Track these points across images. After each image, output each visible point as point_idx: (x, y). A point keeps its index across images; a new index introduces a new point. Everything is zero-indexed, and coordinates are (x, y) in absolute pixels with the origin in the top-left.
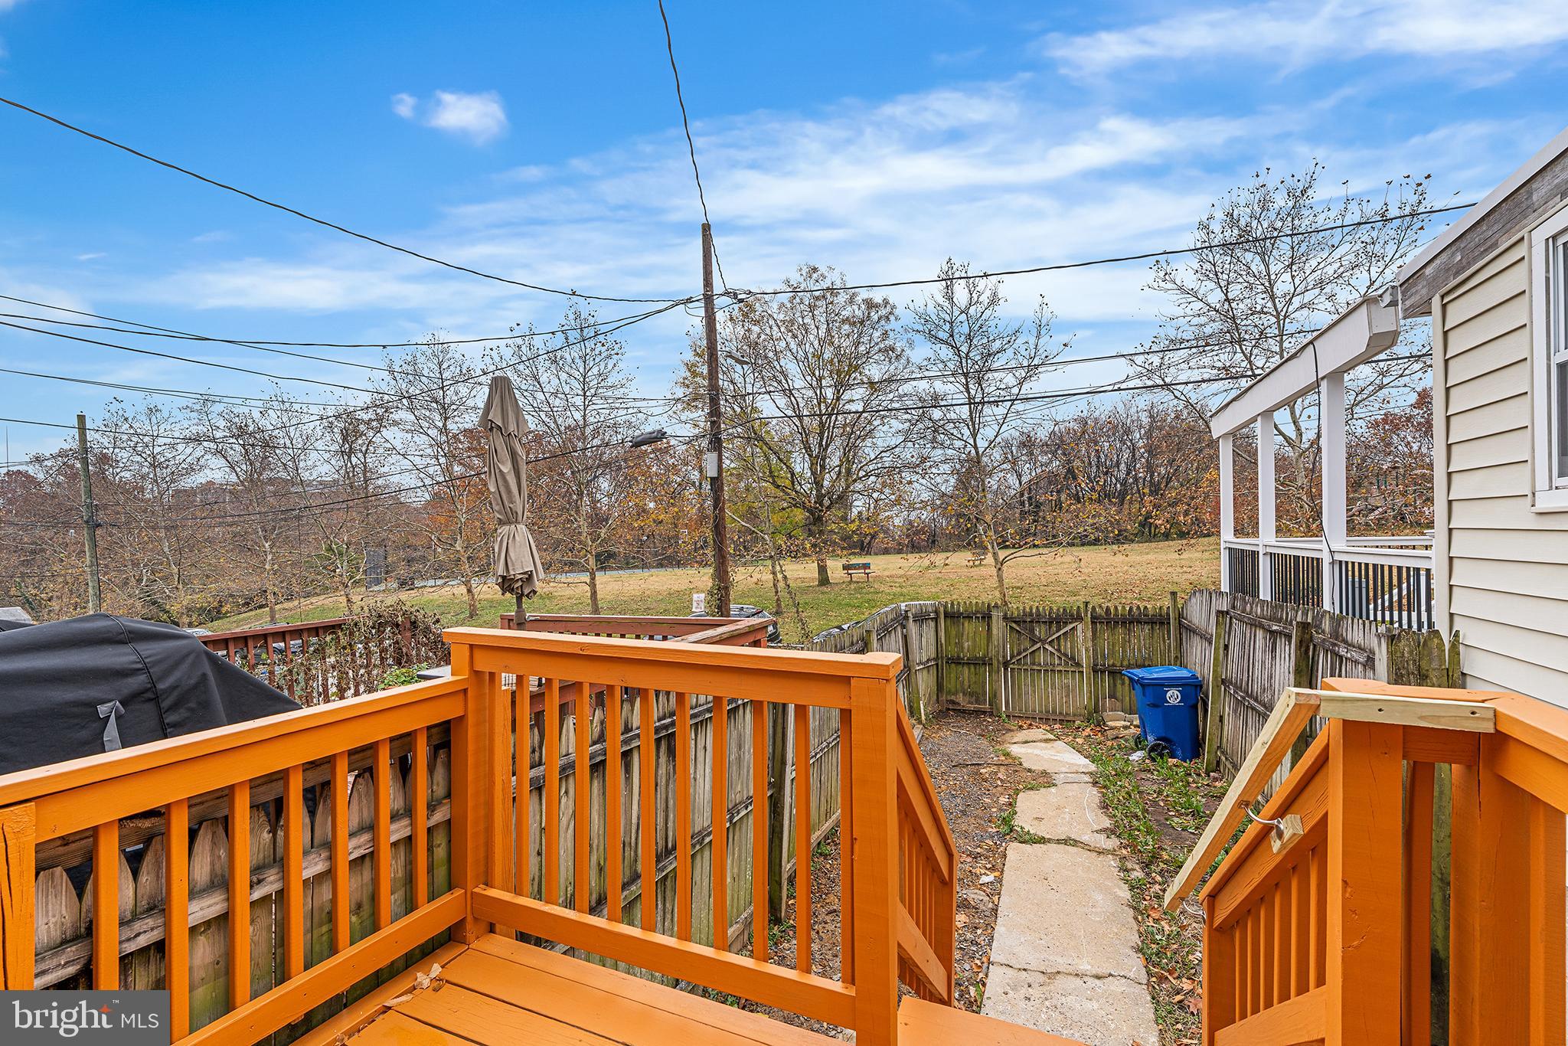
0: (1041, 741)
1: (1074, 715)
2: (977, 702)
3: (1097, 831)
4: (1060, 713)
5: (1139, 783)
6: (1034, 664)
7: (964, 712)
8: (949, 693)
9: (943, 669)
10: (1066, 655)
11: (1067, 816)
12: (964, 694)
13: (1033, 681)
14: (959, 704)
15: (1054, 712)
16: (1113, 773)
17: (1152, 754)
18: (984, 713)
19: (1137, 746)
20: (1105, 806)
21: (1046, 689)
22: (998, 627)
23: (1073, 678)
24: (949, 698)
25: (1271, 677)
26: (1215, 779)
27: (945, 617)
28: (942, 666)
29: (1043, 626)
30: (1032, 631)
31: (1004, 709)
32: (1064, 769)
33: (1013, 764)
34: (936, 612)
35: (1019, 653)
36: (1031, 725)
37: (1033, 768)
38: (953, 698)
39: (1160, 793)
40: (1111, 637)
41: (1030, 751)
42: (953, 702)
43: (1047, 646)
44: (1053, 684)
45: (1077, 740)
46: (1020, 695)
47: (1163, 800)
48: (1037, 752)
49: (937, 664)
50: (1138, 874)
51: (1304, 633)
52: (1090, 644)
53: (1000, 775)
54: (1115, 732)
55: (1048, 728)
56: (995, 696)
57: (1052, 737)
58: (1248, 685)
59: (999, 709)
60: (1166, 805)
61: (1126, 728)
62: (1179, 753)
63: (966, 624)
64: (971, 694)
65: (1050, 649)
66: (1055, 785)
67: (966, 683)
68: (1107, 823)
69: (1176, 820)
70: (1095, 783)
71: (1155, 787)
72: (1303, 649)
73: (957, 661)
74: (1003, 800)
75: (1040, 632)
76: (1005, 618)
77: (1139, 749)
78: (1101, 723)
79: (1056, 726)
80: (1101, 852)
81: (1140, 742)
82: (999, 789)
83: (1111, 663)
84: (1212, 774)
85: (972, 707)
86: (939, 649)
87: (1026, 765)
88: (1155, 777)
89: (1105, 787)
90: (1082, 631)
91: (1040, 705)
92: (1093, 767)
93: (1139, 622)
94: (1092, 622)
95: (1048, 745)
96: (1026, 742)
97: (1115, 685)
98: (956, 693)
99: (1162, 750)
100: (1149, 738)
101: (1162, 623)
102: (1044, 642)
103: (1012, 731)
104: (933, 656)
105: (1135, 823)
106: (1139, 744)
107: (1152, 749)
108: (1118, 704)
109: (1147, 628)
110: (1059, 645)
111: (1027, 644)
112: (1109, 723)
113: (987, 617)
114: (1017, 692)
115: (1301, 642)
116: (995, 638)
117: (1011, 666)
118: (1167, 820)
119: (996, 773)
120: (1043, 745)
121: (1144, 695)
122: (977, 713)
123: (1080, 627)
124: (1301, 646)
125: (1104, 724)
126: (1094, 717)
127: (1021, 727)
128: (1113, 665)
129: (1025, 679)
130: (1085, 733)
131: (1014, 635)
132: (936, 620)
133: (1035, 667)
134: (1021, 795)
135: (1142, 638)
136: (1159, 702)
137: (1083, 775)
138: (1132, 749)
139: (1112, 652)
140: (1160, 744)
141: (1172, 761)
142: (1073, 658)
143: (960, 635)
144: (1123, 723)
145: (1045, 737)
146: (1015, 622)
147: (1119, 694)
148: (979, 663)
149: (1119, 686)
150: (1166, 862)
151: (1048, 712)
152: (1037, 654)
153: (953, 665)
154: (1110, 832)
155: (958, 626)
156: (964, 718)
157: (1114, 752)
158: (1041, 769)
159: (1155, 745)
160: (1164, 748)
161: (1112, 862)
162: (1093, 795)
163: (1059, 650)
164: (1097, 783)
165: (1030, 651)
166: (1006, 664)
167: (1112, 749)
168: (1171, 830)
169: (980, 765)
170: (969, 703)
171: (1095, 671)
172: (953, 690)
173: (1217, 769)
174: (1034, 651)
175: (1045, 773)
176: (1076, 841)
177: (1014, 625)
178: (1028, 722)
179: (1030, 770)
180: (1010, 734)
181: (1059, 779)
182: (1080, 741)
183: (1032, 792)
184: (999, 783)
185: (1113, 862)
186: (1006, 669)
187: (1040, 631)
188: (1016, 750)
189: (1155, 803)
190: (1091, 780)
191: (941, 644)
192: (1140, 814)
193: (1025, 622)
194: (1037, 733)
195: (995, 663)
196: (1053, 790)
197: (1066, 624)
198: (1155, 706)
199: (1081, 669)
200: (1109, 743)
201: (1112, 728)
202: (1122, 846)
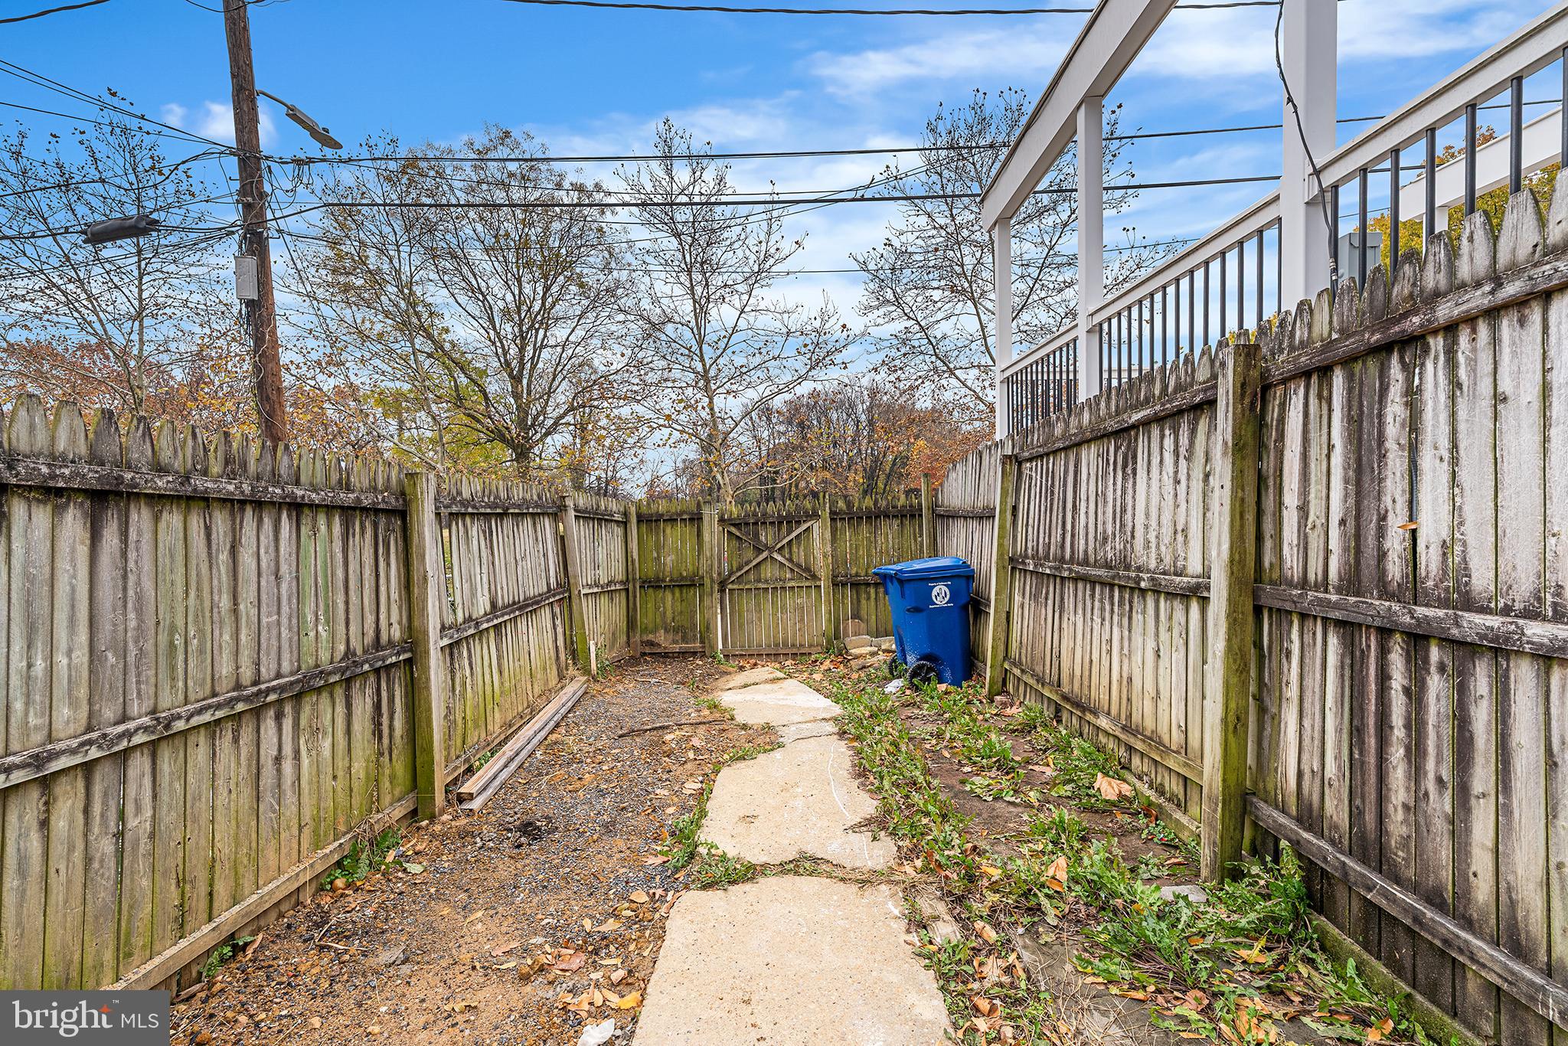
0: (766, 681)
1: (811, 646)
2: (684, 639)
3: (852, 827)
4: (793, 645)
5: (907, 724)
6: (759, 581)
7: (666, 655)
8: (645, 630)
9: (635, 597)
10: (799, 566)
11: (799, 803)
12: (667, 631)
13: (758, 605)
14: (659, 645)
15: (785, 645)
16: (867, 714)
17: (915, 681)
18: (694, 654)
19: (891, 673)
20: (861, 773)
21: (775, 614)
22: (712, 531)
23: (809, 596)
24: (645, 638)
25: (1124, 511)
26: (1004, 705)
27: (639, 521)
28: (635, 592)
29: (770, 528)
30: (756, 535)
31: (720, 646)
32: (796, 718)
33: (721, 721)
34: (625, 514)
35: (740, 568)
36: (755, 664)
37: (750, 722)
38: (651, 637)
39: (939, 736)
40: (853, 538)
41: (748, 697)
42: (651, 644)
43: (775, 555)
44: (783, 607)
45: (814, 676)
46: (741, 626)
47: (946, 747)
48: (759, 697)
49: (627, 590)
50: (946, 931)
51: (1248, 366)
52: (829, 548)
53: (696, 742)
54: (861, 661)
55: (778, 666)
56: (708, 628)
57: (782, 675)
58: (1063, 546)
59: (713, 647)
60: (954, 755)
61: (873, 654)
62: (948, 675)
63: (668, 531)
64: (676, 630)
65: (779, 558)
66: (781, 746)
67: (669, 614)
68: (869, 806)
69: (977, 780)
70: (842, 734)
71: (930, 728)
72: (1247, 401)
73: (654, 584)
74: (692, 786)
75: (766, 539)
76: (722, 520)
77: (894, 677)
78: (842, 655)
79: (788, 663)
80: (866, 881)
81: (896, 667)
82: (689, 766)
83: (854, 572)
84: (998, 698)
85: (676, 648)
86: (630, 570)
87: (740, 719)
88: (925, 713)
89: (858, 738)
90: (819, 531)
91: (768, 637)
92: (837, 710)
93: (887, 516)
94: (832, 519)
95: (775, 686)
96: (746, 686)
97: (859, 601)
98: (655, 631)
99: (927, 673)
100: (909, 658)
101: (913, 516)
102: (771, 549)
103: (730, 673)
104: (621, 577)
105: (916, 797)
106: (893, 670)
107: (914, 674)
108: (863, 625)
109: (896, 523)
110: (790, 552)
111: (749, 553)
112: (853, 651)
113: (696, 519)
114: (737, 622)
115: (1243, 385)
116: (707, 546)
117: (730, 586)
118: (963, 782)
119: (688, 739)
120: (768, 686)
121: (903, 595)
122: (684, 655)
123: (816, 527)
124: (1243, 395)
125: (847, 652)
126: (835, 646)
127: (742, 668)
128: (857, 575)
129: (747, 603)
130: (824, 667)
131: (735, 543)
132: (625, 524)
133: (761, 585)
134: (725, 772)
135: (890, 536)
136: (921, 607)
137: (824, 723)
138: (885, 679)
139: (856, 559)
140: (924, 665)
141: (943, 687)
142: (807, 570)
143: (659, 547)
144: (869, 649)
145: (771, 676)
146: (734, 525)
147: (863, 613)
148: (688, 583)
149: (864, 602)
150: (994, 887)
151: (777, 645)
152: (763, 567)
153: (651, 590)
154: (877, 825)
155: (657, 534)
156: (664, 663)
157: (862, 685)
158: (762, 722)
159: (920, 667)
160: (930, 670)
161: (890, 905)
162: (839, 755)
163: (790, 560)
164: (845, 732)
165: (754, 563)
166: (722, 585)
167: (859, 681)
168: (977, 803)
169: (667, 727)
170: (674, 642)
171: (836, 585)
172: (651, 626)
173: (1003, 691)
174: (759, 564)
175: (768, 729)
176: (815, 860)
177: (733, 530)
178: (752, 661)
179: (744, 727)
180: (724, 679)
181: (788, 735)
182: (817, 677)
183: (742, 764)
184: (691, 755)
185: (888, 903)
186: (722, 591)
187: (766, 536)
188: (727, 699)
189: (936, 754)
190: (836, 730)
191: (633, 561)
192: (921, 779)
193: (747, 524)
194: (764, 672)
195: (707, 581)
196: (778, 754)
197: (798, 523)
198: (917, 610)
199: (818, 583)
200: (855, 676)
201: (856, 657)
202: (906, 856)
